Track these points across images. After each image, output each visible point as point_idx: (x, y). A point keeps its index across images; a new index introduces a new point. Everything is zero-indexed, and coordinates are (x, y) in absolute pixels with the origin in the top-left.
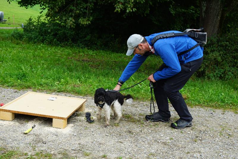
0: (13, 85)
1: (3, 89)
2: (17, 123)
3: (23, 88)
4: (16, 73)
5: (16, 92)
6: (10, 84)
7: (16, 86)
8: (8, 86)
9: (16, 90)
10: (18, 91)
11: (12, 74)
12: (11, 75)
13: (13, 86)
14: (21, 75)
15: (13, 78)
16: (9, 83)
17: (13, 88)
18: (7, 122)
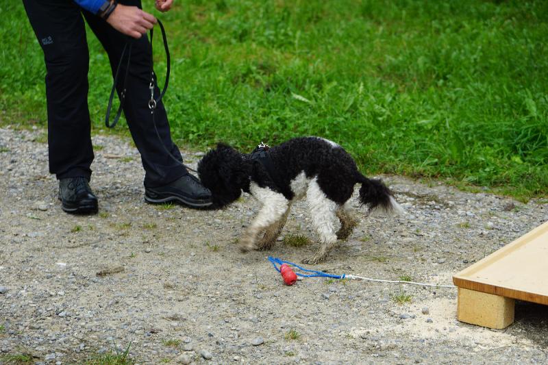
0: (495, 177)
1: (459, 194)
2: (524, 341)
3: (536, 193)
4: (504, 129)
5: (509, 208)
6: (484, 175)
7: (508, 180)
8: (477, 183)
9: (509, 201)
10: (517, 204)
11: (486, 131)
12: (486, 134)
13: (495, 184)
14: (526, 135)
15: (491, 146)
16: (480, 170)
17: (496, 190)
18: (488, 333)
